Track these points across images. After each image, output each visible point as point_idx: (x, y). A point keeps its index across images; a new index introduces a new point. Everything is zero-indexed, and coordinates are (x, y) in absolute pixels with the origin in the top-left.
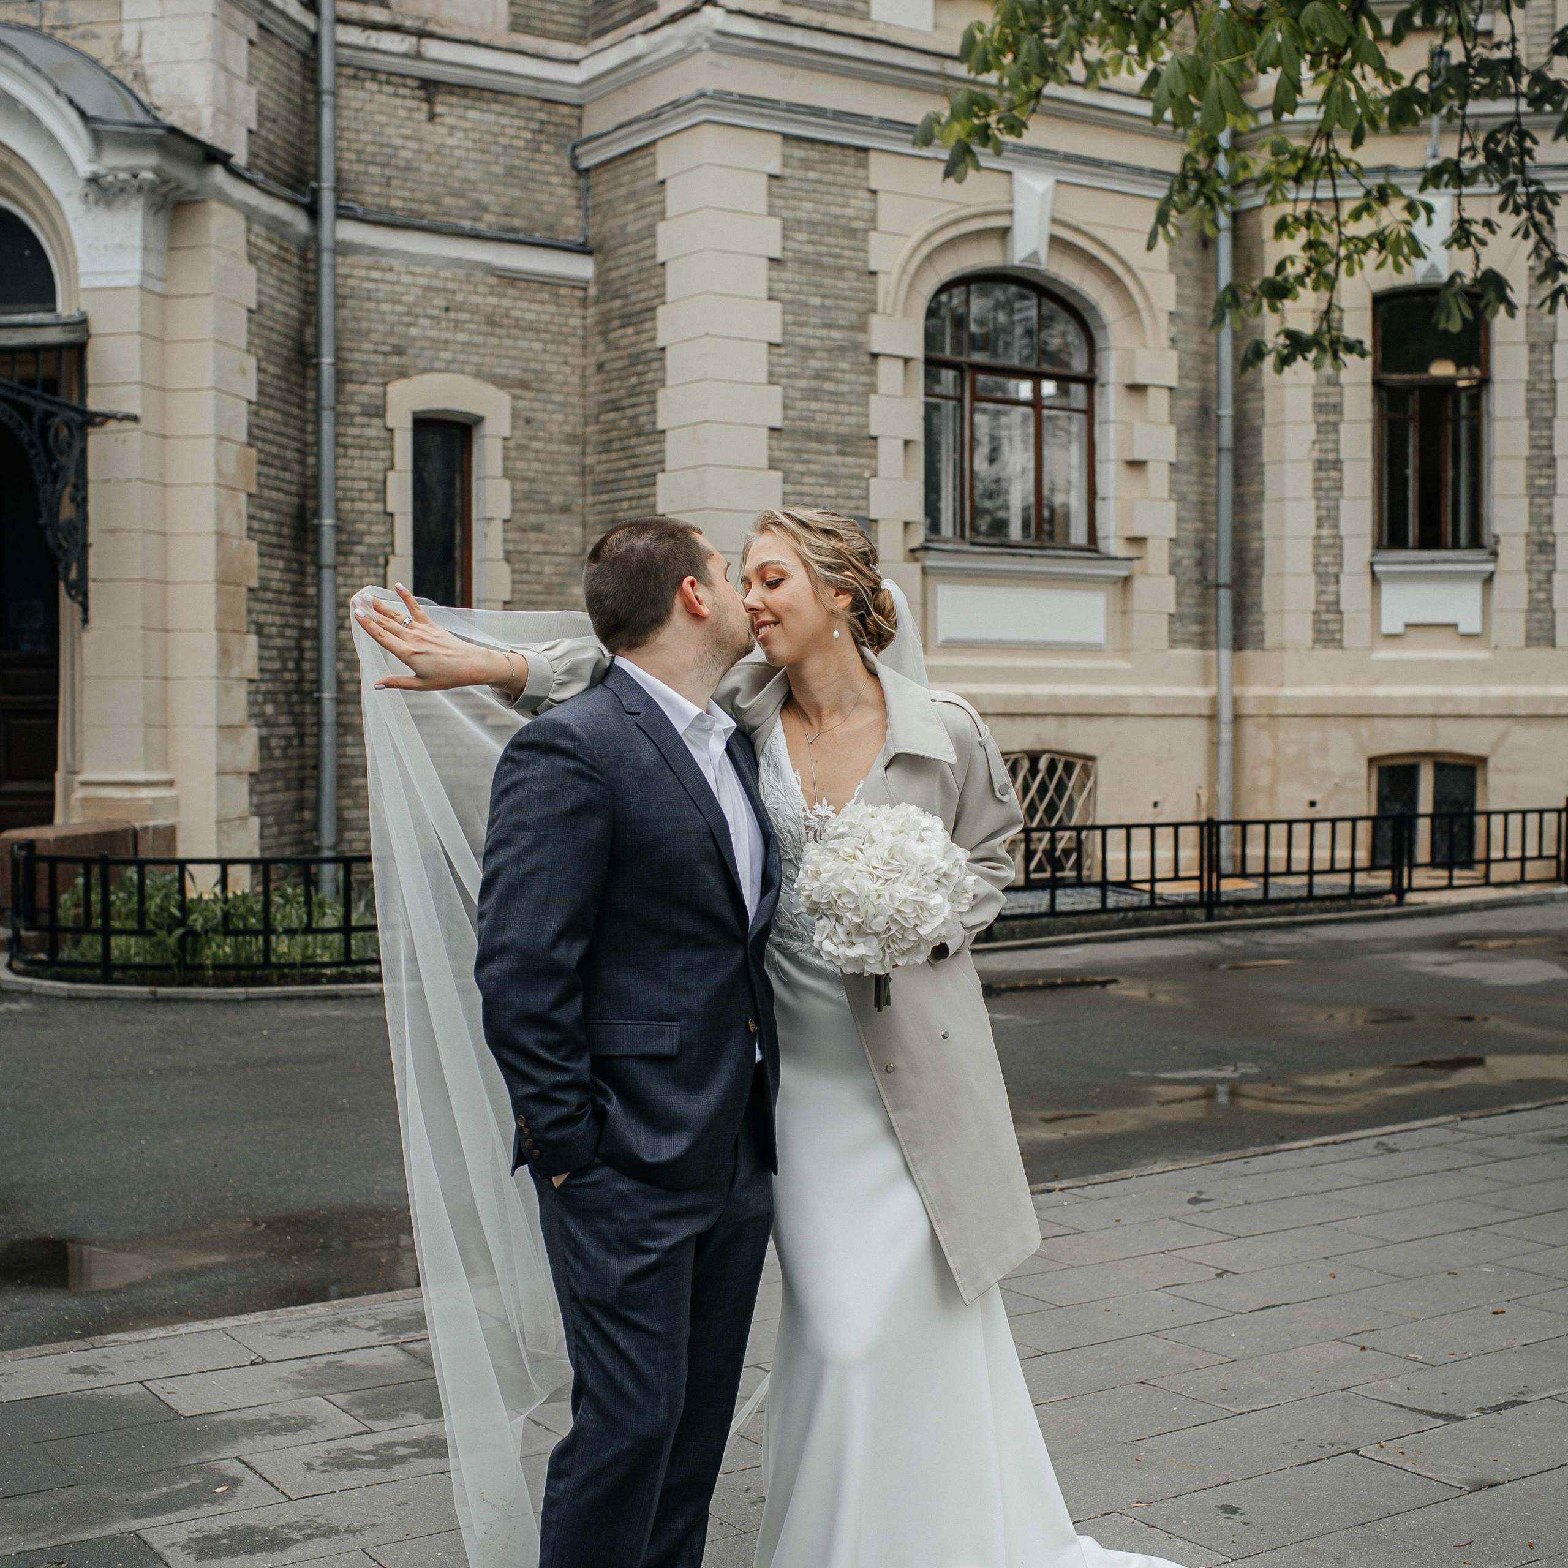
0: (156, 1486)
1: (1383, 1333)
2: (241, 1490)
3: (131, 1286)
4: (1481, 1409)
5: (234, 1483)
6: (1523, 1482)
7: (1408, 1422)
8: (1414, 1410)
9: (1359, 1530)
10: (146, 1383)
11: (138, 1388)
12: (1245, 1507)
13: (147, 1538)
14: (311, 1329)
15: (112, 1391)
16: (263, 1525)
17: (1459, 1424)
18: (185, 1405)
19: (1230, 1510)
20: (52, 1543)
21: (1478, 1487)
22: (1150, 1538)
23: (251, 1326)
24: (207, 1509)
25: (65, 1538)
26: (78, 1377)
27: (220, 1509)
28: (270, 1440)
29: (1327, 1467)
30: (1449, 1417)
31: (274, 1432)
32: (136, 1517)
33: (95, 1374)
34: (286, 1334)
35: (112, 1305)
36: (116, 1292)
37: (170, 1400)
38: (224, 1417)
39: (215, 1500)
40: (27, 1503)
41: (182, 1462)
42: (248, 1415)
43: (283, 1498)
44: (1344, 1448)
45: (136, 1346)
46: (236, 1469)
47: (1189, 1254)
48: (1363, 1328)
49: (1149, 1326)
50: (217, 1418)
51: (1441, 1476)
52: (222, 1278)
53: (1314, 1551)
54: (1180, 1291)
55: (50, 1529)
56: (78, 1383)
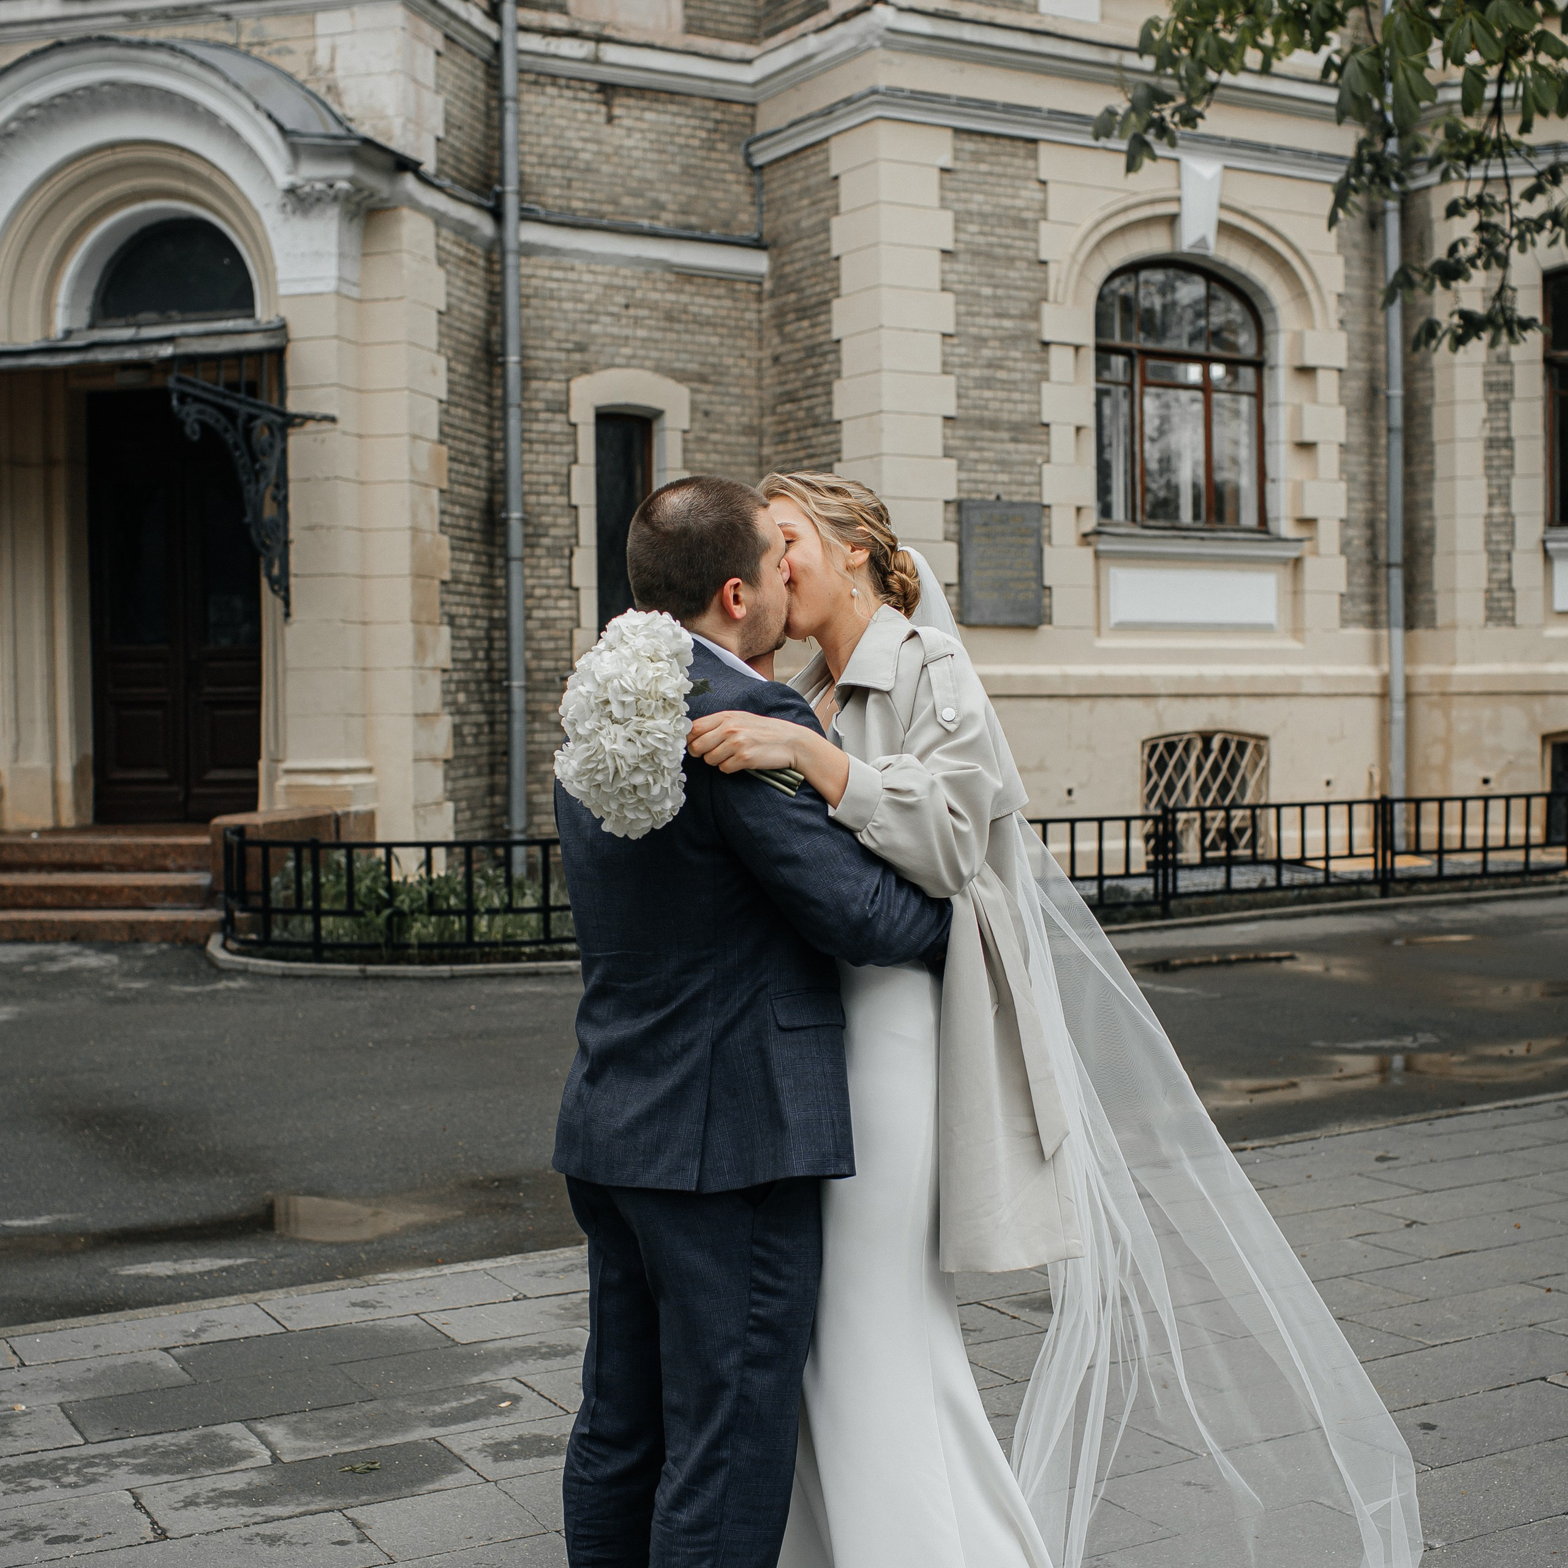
0: (446, 1401)
2: (522, 1405)
3: (382, 1238)
5: (516, 1399)
9: (1549, 1445)
10: (423, 1316)
11: (414, 1320)
12: (1442, 1424)
13: (446, 1443)
14: (563, 1270)
15: (389, 1322)
16: (548, 1434)
18: (461, 1335)
19: (1428, 1427)
20: (363, 1447)
23: (509, 1267)
24: (494, 1420)
25: (374, 1443)
26: (358, 1310)
27: (507, 1421)
28: (542, 1364)
29: (1517, 1391)
31: (544, 1356)
32: (433, 1426)
33: (374, 1307)
34: (542, 1274)
35: (367, 1253)
36: (368, 1242)
37: (445, 1329)
39: (501, 1413)
40: (333, 1415)
41: (467, 1382)
42: (520, 1343)
43: (562, 1412)
44: (1531, 1376)
45: (407, 1284)
46: (516, 1388)
47: (1378, 1206)
48: (1548, 1271)
49: (1344, 1270)
50: (490, 1345)
52: (464, 1230)
53: (1508, 1461)
54: (1372, 1239)
55: (359, 1435)
56: (358, 1316)
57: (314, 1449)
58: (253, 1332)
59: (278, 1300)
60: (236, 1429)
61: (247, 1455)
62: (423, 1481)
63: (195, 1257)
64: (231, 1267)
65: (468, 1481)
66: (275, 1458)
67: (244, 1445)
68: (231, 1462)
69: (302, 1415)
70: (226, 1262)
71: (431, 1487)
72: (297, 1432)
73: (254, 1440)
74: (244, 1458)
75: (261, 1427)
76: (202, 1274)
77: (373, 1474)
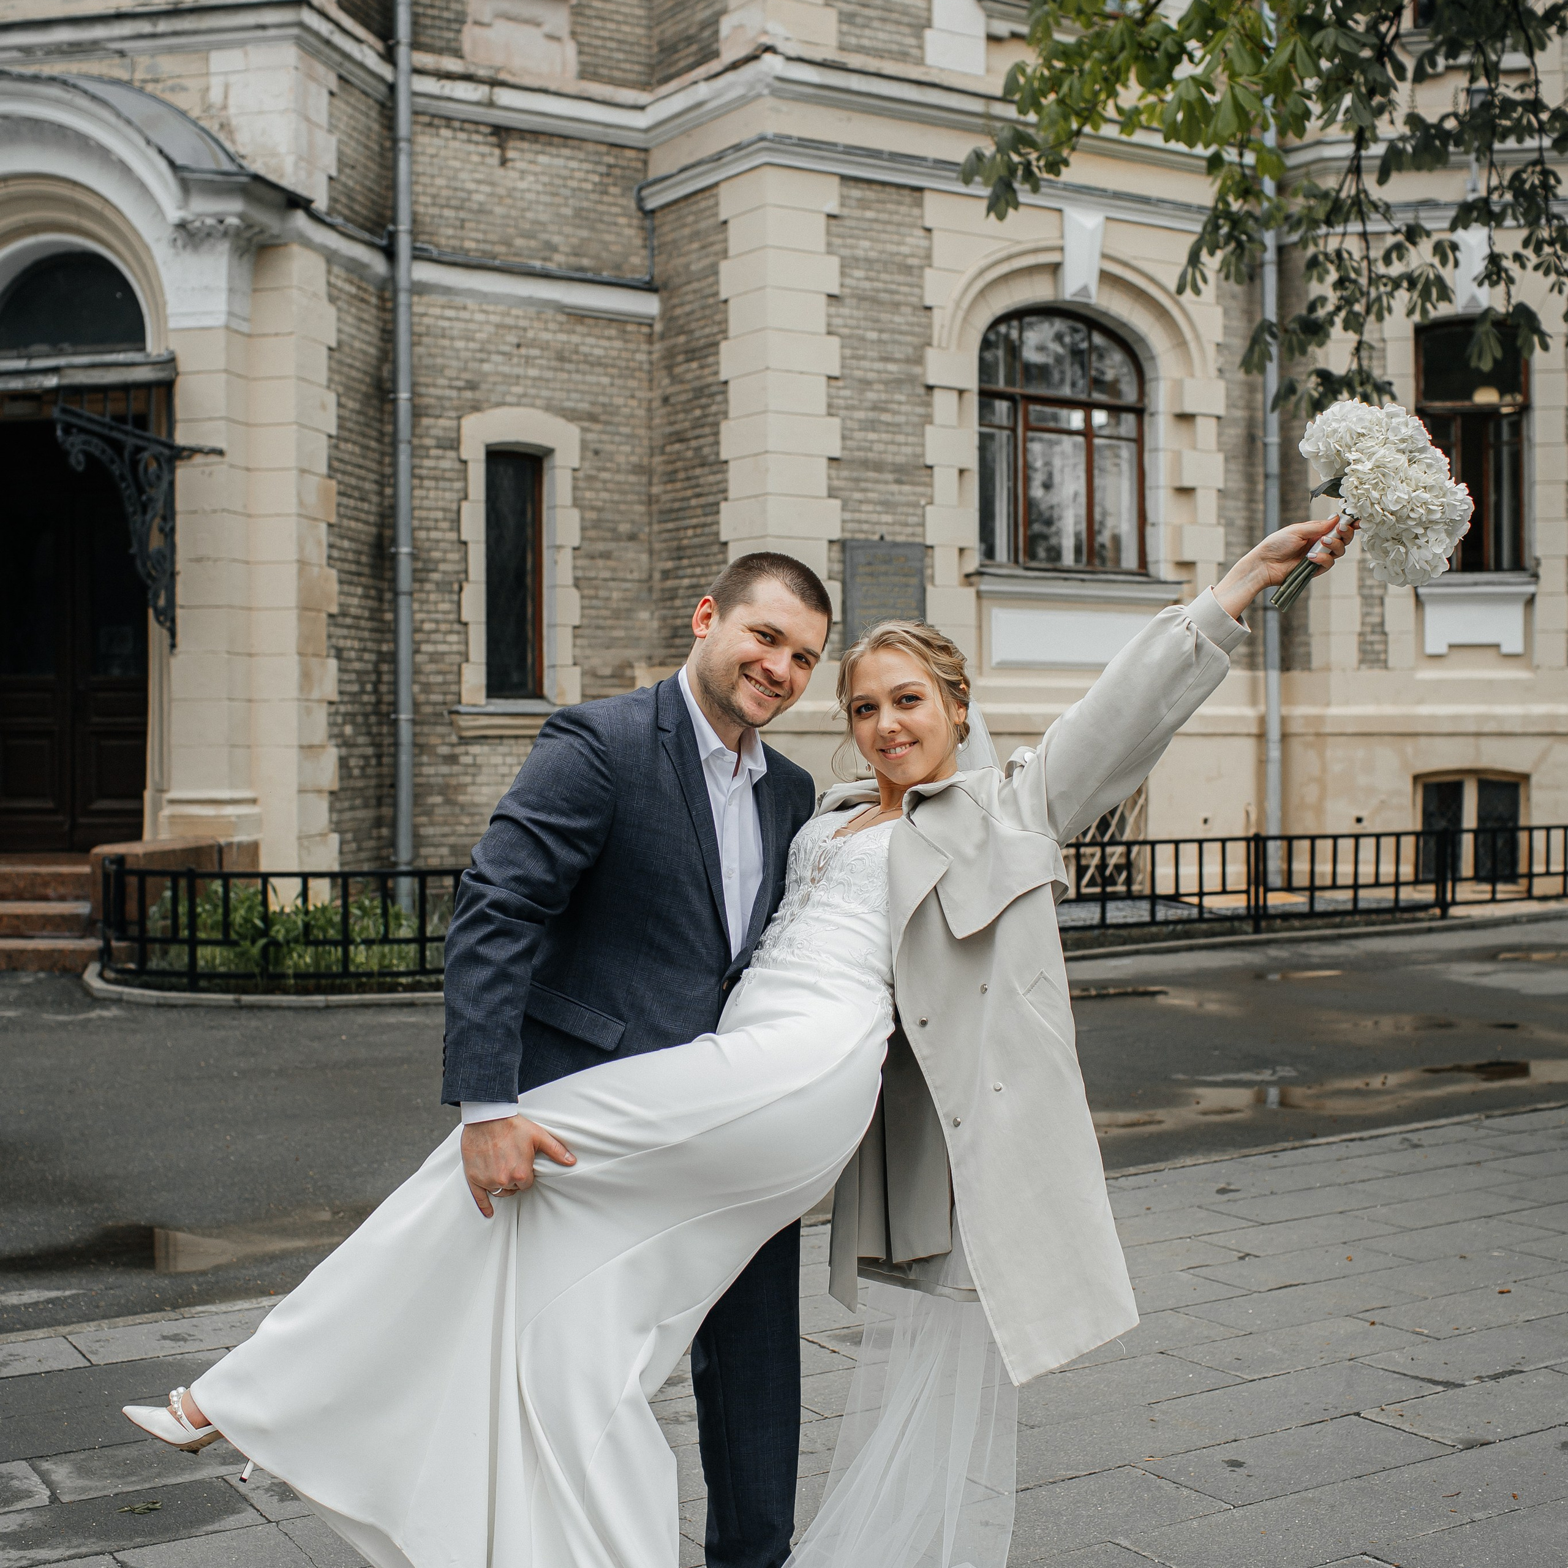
1: (1393, 1310)
3: (217, 1268)
4: (1480, 1378)
6: (1513, 1442)
7: (1409, 1388)
8: (1416, 1378)
9: (1356, 1482)
12: (1250, 1461)
13: (234, 1482)
15: (200, 1356)
17: (1458, 1391)
19: (1235, 1464)
20: (147, 1486)
21: (1470, 1446)
22: (1159, 1488)
25: (159, 1482)
26: (168, 1343)
29: (1330, 1427)
30: (1448, 1385)
32: (224, 1464)
33: (185, 1340)
35: (199, 1285)
36: (203, 1273)
40: (123, 1452)
44: (1345, 1411)
45: (223, 1317)
47: (1214, 1239)
48: (1375, 1304)
49: (1171, 1303)
51: (1437, 1436)
52: (302, 1261)
53: (1311, 1500)
54: (1204, 1271)
55: (145, 1473)
56: (170, 1349)
57: (96, 1488)
58: (56, 1366)
59: (86, 1334)
60: (20, 1468)
61: (28, 1494)
62: (204, 1522)
63: (23, 1289)
64: (58, 1298)
65: (250, 1522)
66: (54, 1498)
67: (24, 1485)
68: (7, 1502)
69: (91, 1453)
70: (53, 1294)
71: (210, 1528)
72: (82, 1470)
73: (36, 1479)
74: (21, 1499)
75: (45, 1465)
76: (27, 1306)
77: (153, 1515)
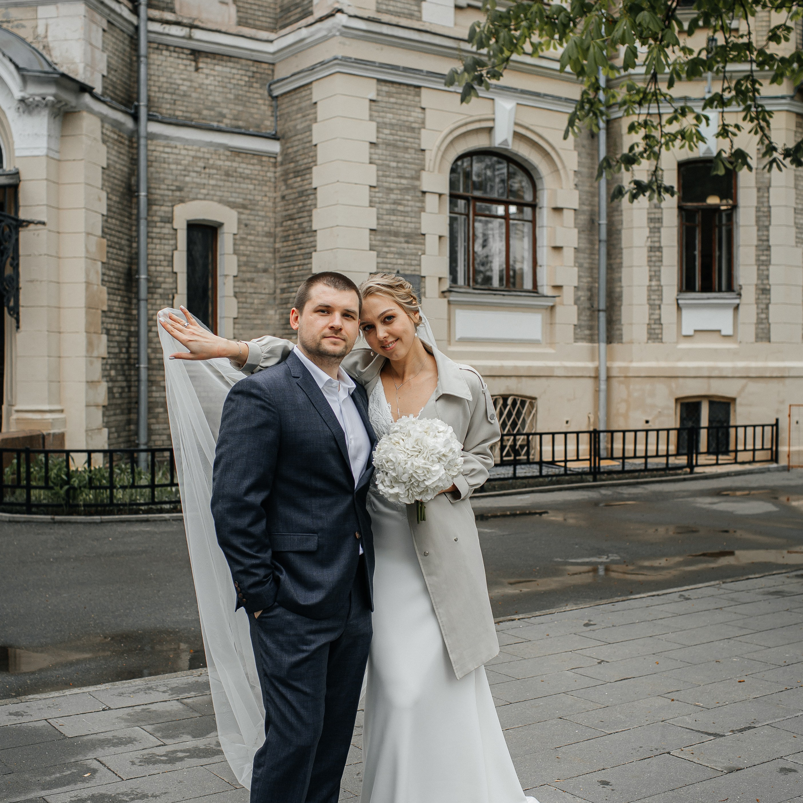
0: (54, 773)
1: (683, 692)
2: (98, 775)
3: (41, 670)
4: (732, 731)
5: (94, 771)
6: (754, 768)
7: (695, 738)
8: (699, 731)
9: (671, 793)
10: (49, 721)
11: (44, 723)
12: (612, 782)
13: (49, 800)
14: (134, 692)
15: (31, 724)
16: (109, 793)
17: (721, 739)
18: (69, 731)
19: (605, 783)
21: (731, 771)
22: (564, 798)
23: (103, 690)
24: (80, 785)
25: (7, 801)
26: (13, 717)
27: (87, 785)
28: (113, 750)
29: (654, 761)
30: (716, 735)
31: (115, 745)
32: (43, 789)
33: (22, 715)
34: (121, 694)
35: (31, 680)
36: (33, 673)
37: (61, 729)
38: (89, 737)
39: (84, 780)
41: (67, 761)
42: (101, 736)
43: (119, 779)
44: (663, 751)
45: (43, 701)
46: (95, 765)
47: (584, 652)
48: (672, 689)
49: (563, 689)
50: (85, 738)
51: (712, 765)
54: (580, 671)
56: (13, 720)
